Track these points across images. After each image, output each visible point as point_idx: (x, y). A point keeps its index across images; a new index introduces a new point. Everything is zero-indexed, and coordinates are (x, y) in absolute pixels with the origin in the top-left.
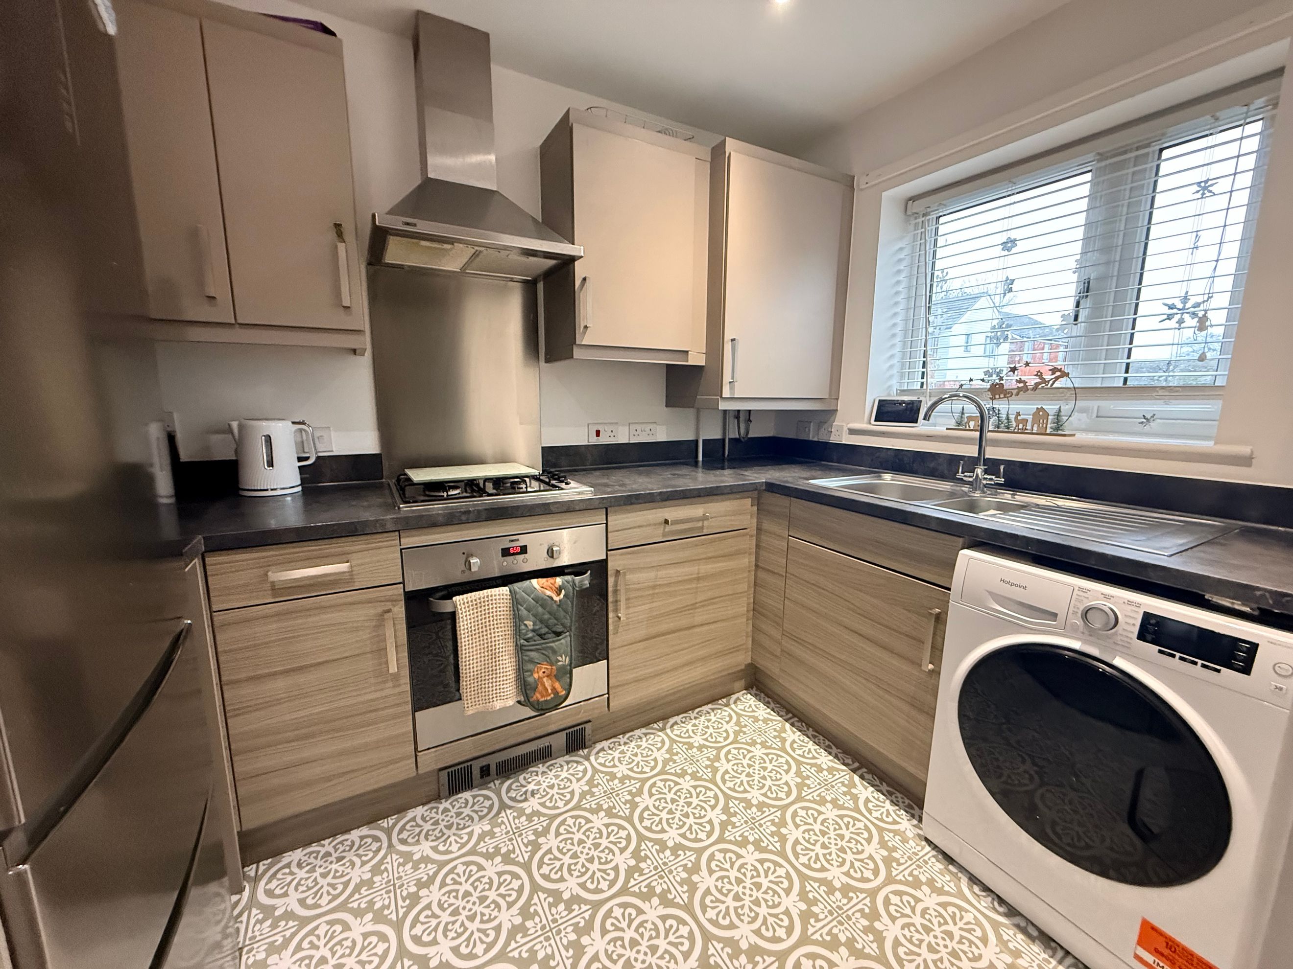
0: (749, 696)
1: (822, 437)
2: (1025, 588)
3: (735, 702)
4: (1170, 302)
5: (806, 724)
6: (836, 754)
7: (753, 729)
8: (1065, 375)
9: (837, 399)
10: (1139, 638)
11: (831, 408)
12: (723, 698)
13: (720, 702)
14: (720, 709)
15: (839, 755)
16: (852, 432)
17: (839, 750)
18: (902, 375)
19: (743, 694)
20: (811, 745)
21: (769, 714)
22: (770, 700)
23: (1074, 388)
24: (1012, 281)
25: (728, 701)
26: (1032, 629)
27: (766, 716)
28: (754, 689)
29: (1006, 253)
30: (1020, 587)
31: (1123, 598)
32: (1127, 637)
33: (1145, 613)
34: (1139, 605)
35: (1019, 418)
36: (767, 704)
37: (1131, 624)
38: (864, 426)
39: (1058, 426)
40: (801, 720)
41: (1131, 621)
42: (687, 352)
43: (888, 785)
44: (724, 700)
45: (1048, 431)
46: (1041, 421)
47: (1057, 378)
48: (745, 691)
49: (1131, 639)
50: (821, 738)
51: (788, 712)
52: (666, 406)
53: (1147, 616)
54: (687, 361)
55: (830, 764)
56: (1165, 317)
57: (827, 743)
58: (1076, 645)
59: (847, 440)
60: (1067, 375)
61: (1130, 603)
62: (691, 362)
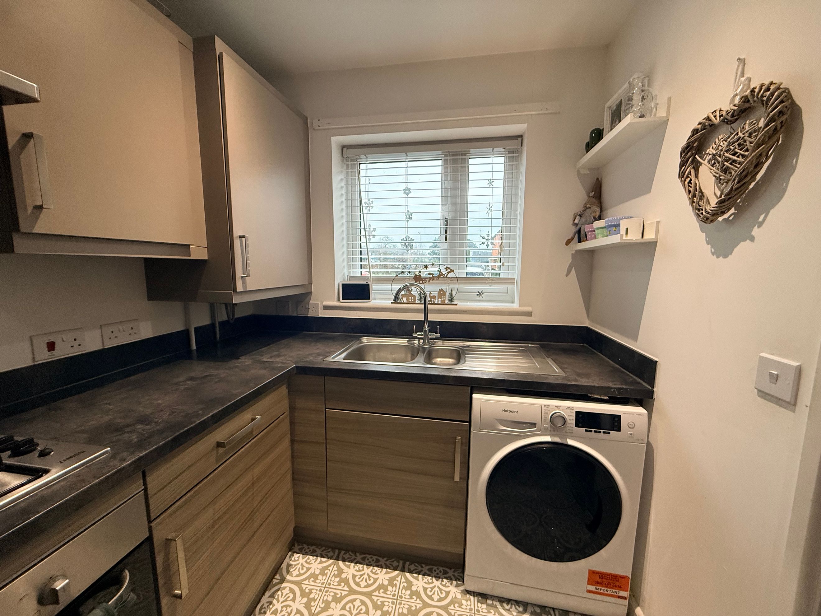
0: (296, 555)
1: (301, 313)
2: (517, 412)
3: (288, 572)
4: (483, 236)
5: (352, 552)
6: (385, 564)
7: (318, 588)
8: (452, 271)
9: (311, 284)
10: (576, 426)
11: (309, 291)
12: (275, 575)
13: (275, 581)
14: (278, 590)
15: (388, 563)
16: (326, 308)
17: (385, 559)
18: (349, 266)
19: (290, 557)
20: (367, 570)
21: (321, 562)
22: (313, 547)
23: (457, 277)
24: (411, 214)
25: (281, 575)
26: (524, 436)
27: (320, 566)
28: (296, 545)
29: (405, 196)
30: (514, 412)
31: (565, 406)
32: (571, 427)
33: (576, 412)
34: (572, 408)
35: (431, 295)
36: (314, 553)
37: (571, 419)
38: (335, 303)
39: (451, 299)
40: (347, 551)
41: (571, 418)
42: (189, 245)
43: (427, 564)
44: (277, 577)
45: (446, 302)
46: (442, 297)
47: (448, 273)
48: (290, 553)
49: (573, 427)
50: (368, 556)
51: (333, 549)
52: (148, 300)
53: (578, 413)
54: (190, 256)
55: (388, 576)
56: (482, 243)
57: (375, 558)
58: (548, 439)
59: (323, 314)
60: (453, 271)
61: (569, 408)
62: (192, 257)
